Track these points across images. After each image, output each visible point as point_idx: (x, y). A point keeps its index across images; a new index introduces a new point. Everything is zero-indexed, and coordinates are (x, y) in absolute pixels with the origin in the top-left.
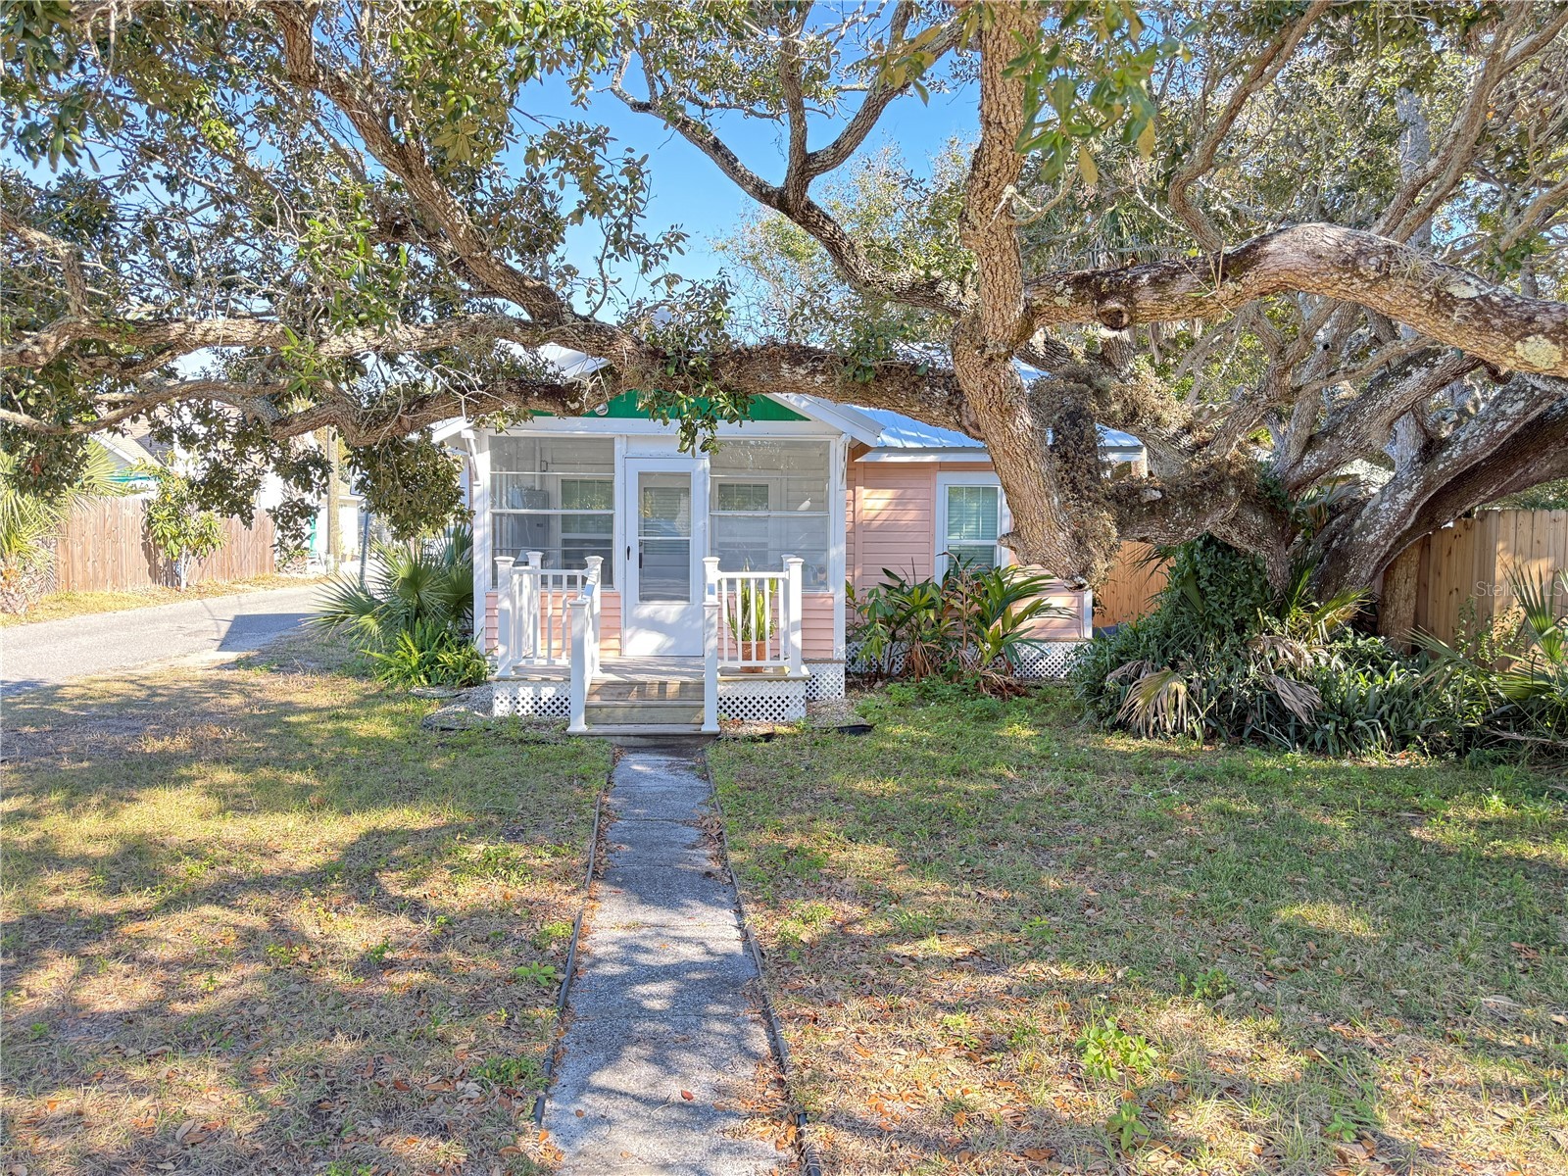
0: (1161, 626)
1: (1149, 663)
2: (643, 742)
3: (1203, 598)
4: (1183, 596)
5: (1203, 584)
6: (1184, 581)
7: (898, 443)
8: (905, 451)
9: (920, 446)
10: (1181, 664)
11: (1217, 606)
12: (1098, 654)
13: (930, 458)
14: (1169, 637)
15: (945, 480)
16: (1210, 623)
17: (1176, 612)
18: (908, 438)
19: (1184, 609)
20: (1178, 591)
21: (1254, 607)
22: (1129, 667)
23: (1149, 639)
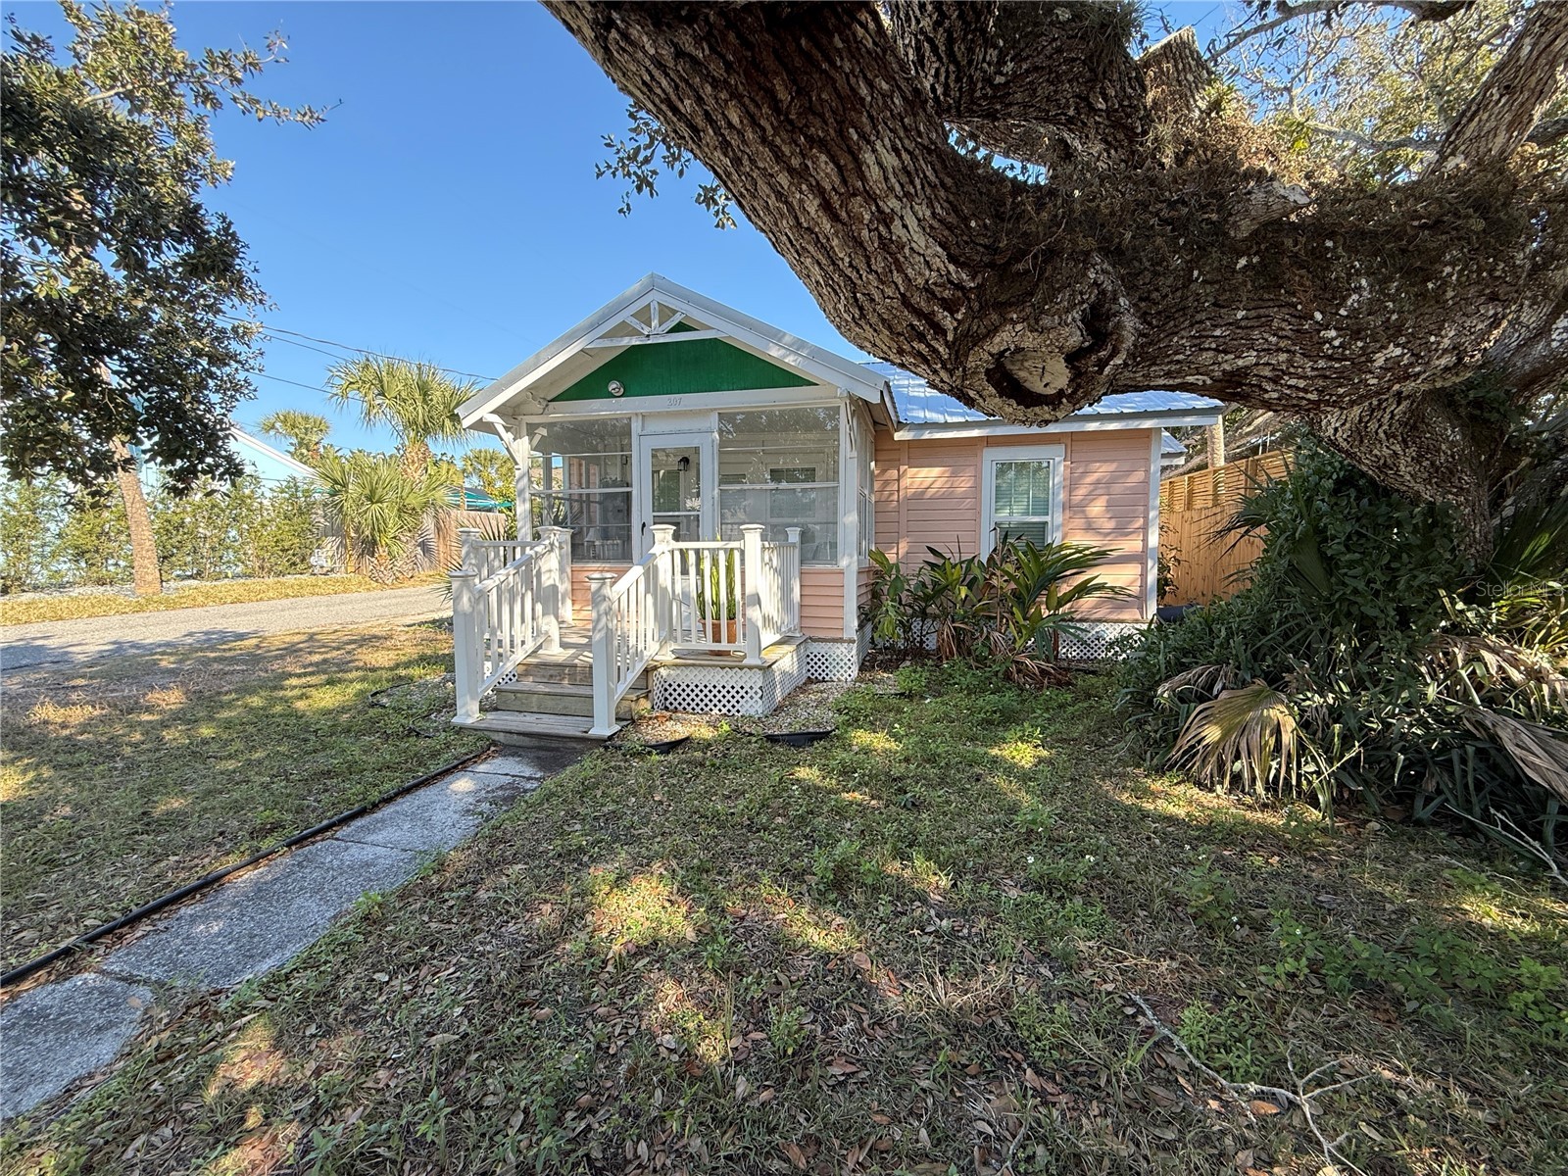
0: (1251, 613)
1: (1228, 670)
2: (526, 741)
3: (1330, 573)
4: (1292, 569)
5: (1334, 548)
6: (1296, 544)
7: (940, 418)
8: (946, 426)
9: (962, 420)
10: (1287, 677)
11: (1361, 585)
12: (1149, 650)
13: (975, 433)
14: (1265, 633)
15: (992, 457)
16: (1343, 611)
17: (1280, 593)
18: (951, 414)
19: (1295, 590)
20: (1284, 562)
21: (1434, 586)
22: (1197, 674)
23: (1230, 634)
